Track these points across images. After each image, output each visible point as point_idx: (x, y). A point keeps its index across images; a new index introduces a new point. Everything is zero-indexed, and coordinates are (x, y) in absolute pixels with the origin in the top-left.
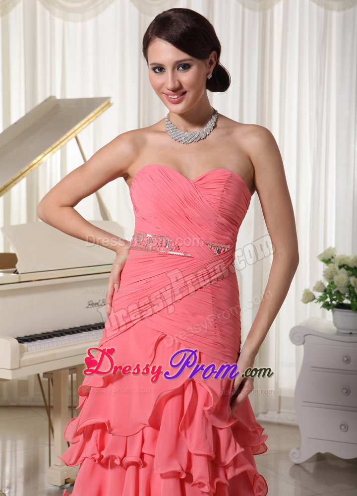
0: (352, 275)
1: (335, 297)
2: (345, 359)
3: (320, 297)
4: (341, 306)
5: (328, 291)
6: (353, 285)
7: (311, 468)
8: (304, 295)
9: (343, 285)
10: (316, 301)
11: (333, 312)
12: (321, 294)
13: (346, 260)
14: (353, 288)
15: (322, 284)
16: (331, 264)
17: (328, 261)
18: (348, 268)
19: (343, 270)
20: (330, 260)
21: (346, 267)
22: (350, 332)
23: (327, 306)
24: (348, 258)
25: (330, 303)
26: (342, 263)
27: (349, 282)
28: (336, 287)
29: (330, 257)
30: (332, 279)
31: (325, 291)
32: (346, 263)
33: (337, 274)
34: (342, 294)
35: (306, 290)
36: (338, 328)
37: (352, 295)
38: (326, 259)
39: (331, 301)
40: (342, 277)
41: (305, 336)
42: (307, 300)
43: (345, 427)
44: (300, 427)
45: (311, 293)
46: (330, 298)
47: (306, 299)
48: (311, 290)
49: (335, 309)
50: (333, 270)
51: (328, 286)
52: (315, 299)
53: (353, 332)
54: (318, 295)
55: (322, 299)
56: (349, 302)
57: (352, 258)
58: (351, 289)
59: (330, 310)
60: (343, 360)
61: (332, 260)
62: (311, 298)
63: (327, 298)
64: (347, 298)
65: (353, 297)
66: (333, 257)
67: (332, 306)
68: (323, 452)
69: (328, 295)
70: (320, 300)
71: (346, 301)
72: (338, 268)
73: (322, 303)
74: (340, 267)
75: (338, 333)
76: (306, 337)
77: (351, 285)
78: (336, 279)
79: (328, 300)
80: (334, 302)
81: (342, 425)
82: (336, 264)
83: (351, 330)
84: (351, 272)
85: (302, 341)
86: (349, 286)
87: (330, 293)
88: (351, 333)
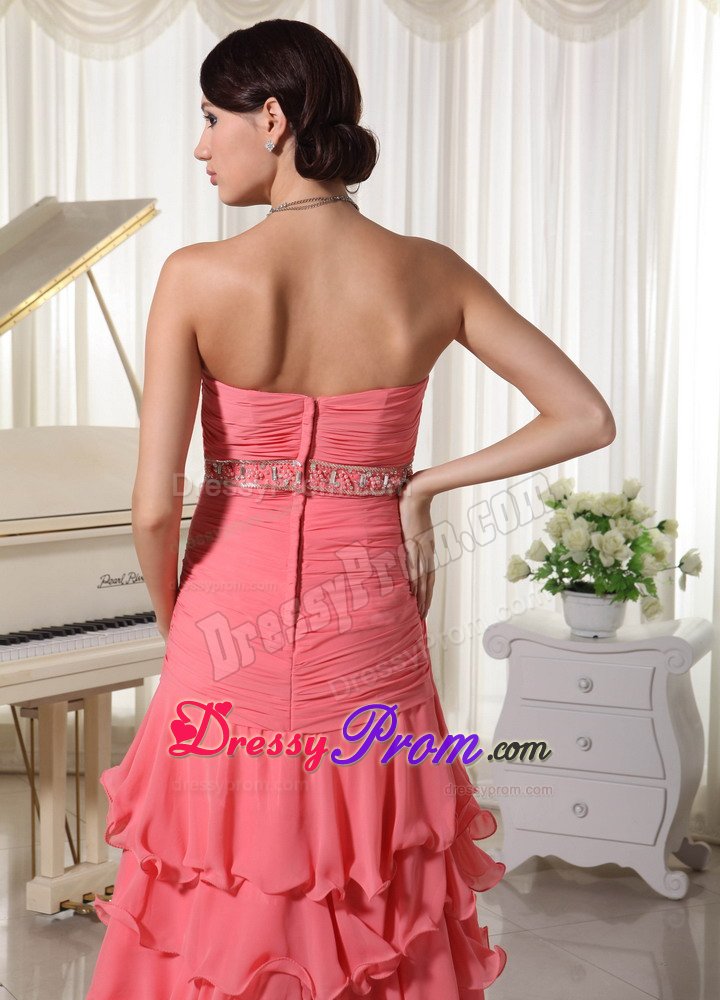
0: (597, 529)
1: (566, 571)
2: (583, 684)
3: (540, 569)
4: (579, 587)
5: (553, 559)
6: (597, 547)
7: (523, 885)
8: (509, 567)
9: (580, 548)
10: (531, 577)
11: (564, 597)
12: (541, 564)
13: (591, 502)
14: (598, 553)
15: (541, 545)
16: (560, 510)
17: (557, 504)
18: (591, 518)
19: (581, 519)
20: (560, 501)
21: (588, 514)
22: (594, 634)
23: (553, 586)
24: (592, 498)
25: (558, 581)
26: (582, 507)
27: (590, 542)
28: (568, 551)
29: (561, 498)
30: (561, 536)
31: (548, 559)
32: (588, 508)
33: (569, 527)
34: (577, 565)
35: (513, 557)
36: (573, 628)
37: (596, 566)
38: (555, 499)
39: (561, 578)
40: (579, 533)
41: (512, 641)
42: (514, 577)
43: (582, 808)
44: (501, 808)
45: (524, 563)
46: (558, 572)
47: (513, 574)
48: (523, 557)
49: (567, 592)
50: (562, 520)
51: (554, 549)
52: (530, 573)
53: (600, 635)
54: (536, 565)
55: (542, 574)
56: (593, 580)
57: (597, 498)
58: (595, 556)
59: (559, 594)
60: (580, 686)
61: (564, 502)
62: (523, 573)
63: (552, 571)
64: (587, 571)
65: (597, 571)
66: (565, 498)
67: (561, 587)
68: (543, 854)
69: (554, 568)
71: (588, 579)
72: (572, 517)
73: (544, 581)
74: (577, 515)
75: (574, 638)
76: (513, 644)
77: (593, 548)
78: (567, 537)
79: (555, 575)
80: (567, 581)
81: (577, 805)
82: (569, 509)
83: (596, 631)
84: (596, 525)
85: (506, 652)
86: (591, 550)
87: (560, 565)
88: (596, 637)
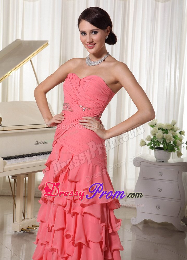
0: (165, 133)
1: (156, 144)
2: (160, 174)
3: (149, 143)
4: (159, 148)
5: (152, 141)
6: (165, 138)
7: (141, 227)
8: (141, 142)
9: (160, 138)
11: (155, 151)
12: (149, 142)
13: (163, 126)
14: (165, 139)
15: (150, 137)
16: (154, 128)
18: (163, 130)
19: (160, 130)
20: (154, 125)
22: (163, 161)
23: (152, 148)
24: (163, 125)
25: (153, 146)
26: (160, 127)
27: (163, 136)
28: (157, 138)
29: (154, 124)
30: (155, 134)
31: (151, 140)
32: (162, 127)
33: (157, 132)
34: (159, 142)
35: (142, 140)
36: (157, 159)
37: (164, 143)
38: (152, 125)
40: (160, 134)
41: (141, 162)
43: (159, 207)
45: (145, 141)
46: (153, 144)
47: (142, 144)
49: (156, 149)
50: (155, 130)
51: (153, 138)
52: (146, 144)
54: (148, 142)
57: (165, 125)
58: (164, 140)
59: (153, 150)
61: (155, 125)
62: (144, 144)
63: (152, 144)
64: (162, 144)
65: (165, 144)
66: (155, 124)
67: (154, 148)
68: (147, 219)
70: (148, 145)
71: (162, 146)
74: (159, 129)
75: (157, 161)
77: (164, 138)
78: (157, 135)
80: (156, 146)
81: (157, 206)
82: (157, 127)
83: (163, 160)
84: (164, 132)
85: (139, 165)
86: (163, 138)
87: (154, 142)
88: (163, 162)
